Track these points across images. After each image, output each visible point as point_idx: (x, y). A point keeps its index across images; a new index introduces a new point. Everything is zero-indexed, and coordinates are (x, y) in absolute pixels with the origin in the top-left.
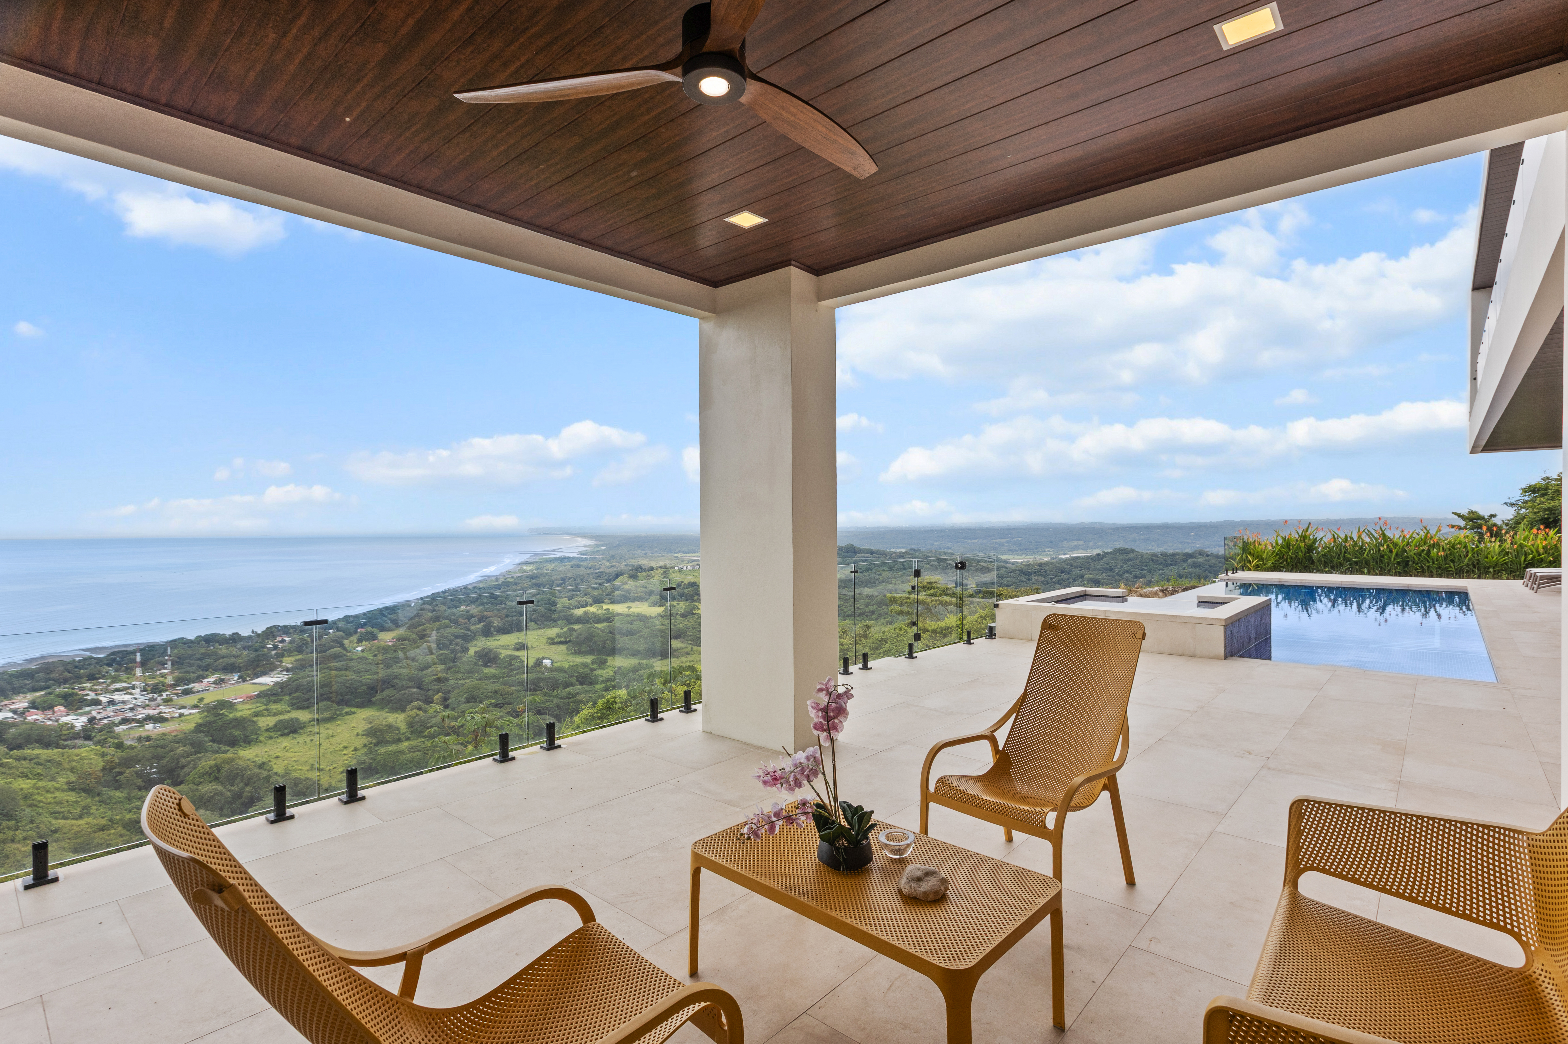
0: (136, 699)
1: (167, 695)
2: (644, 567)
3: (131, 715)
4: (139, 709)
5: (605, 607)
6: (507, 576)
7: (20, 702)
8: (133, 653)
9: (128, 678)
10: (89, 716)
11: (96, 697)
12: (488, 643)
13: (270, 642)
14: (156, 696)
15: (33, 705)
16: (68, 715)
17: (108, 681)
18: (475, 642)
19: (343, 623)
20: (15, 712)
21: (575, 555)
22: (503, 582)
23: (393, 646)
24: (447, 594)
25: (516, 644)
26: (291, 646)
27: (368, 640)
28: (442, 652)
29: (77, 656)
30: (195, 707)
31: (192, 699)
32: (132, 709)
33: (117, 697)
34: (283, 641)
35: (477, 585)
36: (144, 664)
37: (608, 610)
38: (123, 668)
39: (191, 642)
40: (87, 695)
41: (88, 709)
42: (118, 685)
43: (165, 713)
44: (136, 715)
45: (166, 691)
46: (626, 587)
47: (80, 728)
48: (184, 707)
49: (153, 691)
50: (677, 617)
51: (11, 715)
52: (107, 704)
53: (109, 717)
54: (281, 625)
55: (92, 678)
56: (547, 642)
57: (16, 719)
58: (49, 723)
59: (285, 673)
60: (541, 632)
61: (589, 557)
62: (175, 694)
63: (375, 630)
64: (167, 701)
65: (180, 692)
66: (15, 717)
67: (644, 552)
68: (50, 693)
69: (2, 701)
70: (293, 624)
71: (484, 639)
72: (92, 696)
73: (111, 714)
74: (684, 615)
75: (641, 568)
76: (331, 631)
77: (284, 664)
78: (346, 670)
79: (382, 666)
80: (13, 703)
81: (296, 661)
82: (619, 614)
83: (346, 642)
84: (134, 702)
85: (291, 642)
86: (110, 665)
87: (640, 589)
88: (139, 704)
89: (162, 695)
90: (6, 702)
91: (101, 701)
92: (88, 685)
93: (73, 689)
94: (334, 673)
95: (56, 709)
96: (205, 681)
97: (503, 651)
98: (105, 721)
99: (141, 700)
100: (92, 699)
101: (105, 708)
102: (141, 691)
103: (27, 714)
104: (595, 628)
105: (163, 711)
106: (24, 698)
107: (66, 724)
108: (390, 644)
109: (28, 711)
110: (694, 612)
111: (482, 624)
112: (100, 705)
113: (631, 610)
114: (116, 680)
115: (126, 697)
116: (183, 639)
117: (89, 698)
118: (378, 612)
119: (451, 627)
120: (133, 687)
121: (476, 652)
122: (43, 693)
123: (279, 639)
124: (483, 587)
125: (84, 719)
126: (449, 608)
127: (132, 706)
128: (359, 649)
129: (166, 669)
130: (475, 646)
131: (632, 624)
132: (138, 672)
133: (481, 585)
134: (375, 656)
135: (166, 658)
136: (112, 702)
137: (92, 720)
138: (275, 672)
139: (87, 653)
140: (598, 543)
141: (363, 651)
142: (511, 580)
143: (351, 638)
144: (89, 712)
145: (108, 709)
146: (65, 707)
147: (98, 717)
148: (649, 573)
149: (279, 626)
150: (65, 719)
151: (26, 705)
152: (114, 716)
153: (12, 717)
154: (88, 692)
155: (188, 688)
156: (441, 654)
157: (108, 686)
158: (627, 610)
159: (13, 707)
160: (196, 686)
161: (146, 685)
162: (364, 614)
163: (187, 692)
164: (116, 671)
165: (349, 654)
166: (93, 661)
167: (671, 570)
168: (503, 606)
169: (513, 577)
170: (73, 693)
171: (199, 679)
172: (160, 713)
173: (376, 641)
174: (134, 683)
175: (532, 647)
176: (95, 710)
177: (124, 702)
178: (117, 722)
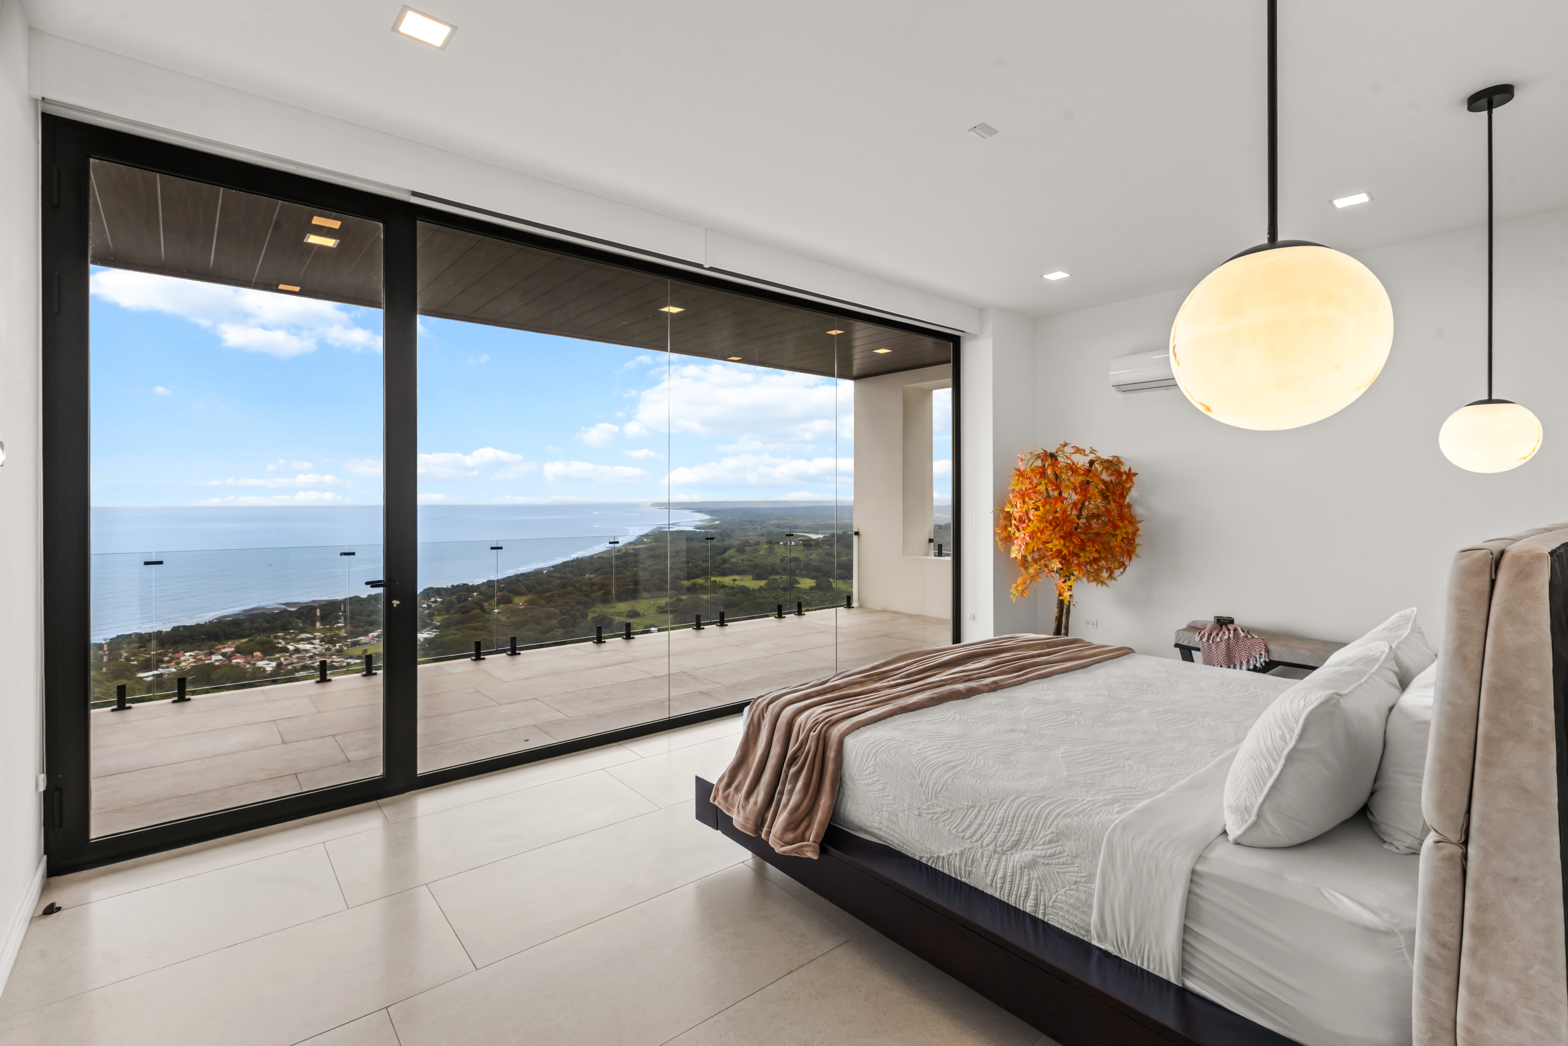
0: (315, 648)
1: (340, 646)
2: (751, 542)
3: (310, 662)
4: (317, 658)
5: (713, 579)
6: (628, 547)
7: (230, 647)
8: (315, 608)
9: (312, 629)
10: (278, 662)
11: (285, 646)
12: (605, 610)
13: (426, 602)
14: (331, 646)
15: (238, 650)
16: (262, 660)
17: (297, 632)
18: (594, 609)
19: (486, 587)
20: (224, 655)
21: (691, 529)
22: (624, 553)
23: (523, 609)
24: (575, 563)
25: (630, 611)
26: (441, 606)
27: (504, 603)
28: (563, 617)
29: (276, 609)
30: (359, 657)
31: (358, 651)
32: (311, 657)
33: (301, 646)
34: (436, 602)
35: (602, 555)
36: (324, 619)
37: (715, 582)
38: (309, 621)
39: (363, 599)
40: (280, 643)
41: (278, 656)
42: (304, 636)
43: (336, 662)
44: (313, 663)
45: (339, 642)
46: (734, 560)
47: (270, 672)
48: (351, 657)
49: (329, 642)
50: (779, 590)
51: (220, 657)
52: (293, 652)
53: (293, 663)
54: (435, 587)
55: (284, 628)
56: (657, 611)
57: (224, 661)
58: (248, 666)
59: (435, 630)
60: (652, 601)
61: (703, 531)
62: (347, 645)
63: (511, 595)
64: (339, 652)
65: (349, 643)
66: (224, 659)
67: (754, 527)
68: (251, 641)
69: (216, 646)
70: (445, 587)
71: (601, 606)
72: (282, 643)
73: (295, 661)
74: (785, 589)
75: (748, 542)
76: (475, 594)
77: (434, 622)
78: (482, 630)
79: (512, 628)
80: (224, 647)
81: (443, 620)
82: (724, 586)
83: (486, 604)
84: (314, 651)
85: (442, 603)
86: (299, 618)
87: (746, 563)
88: (317, 653)
89: (335, 646)
90: (219, 647)
91: (288, 649)
92: (281, 634)
93: (270, 637)
94: (472, 632)
95: (255, 654)
96: (371, 635)
97: (617, 618)
98: (290, 667)
99: (319, 650)
100: (281, 647)
101: (290, 656)
102: (321, 642)
103: (233, 657)
104: (701, 599)
105: (335, 660)
106: (233, 643)
107: (260, 668)
108: (522, 607)
109: (234, 655)
110: (795, 586)
111: (602, 592)
112: (288, 652)
113: (736, 582)
114: (303, 631)
115: (308, 647)
116: (357, 597)
117: (280, 646)
118: (515, 578)
119: (574, 594)
120: (314, 638)
121: (593, 618)
122: (246, 640)
123: (433, 599)
124: (607, 558)
125: (274, 664)
126: (575, 576)
127: (311, 654)
128: (496, 611)
129: (340, 623)
130: (594, 612)
131: (734, 596)
132: (318, 625)
133: (605, 556)
134: (508, 618)
135: (340, 613)
136: (297, 651)
137: (279, 665)
138: (426, 630)
139: (284, 607)
140: (713, 518)
141: (499, 613)
142: (632, 551)
143: (491, 601)
144: (279, 659)
145: (294, 656)
146: (262, 653)
147: (285, 663)
148: (754, 547)
149: (433, 588)
150: (260, 664)
151: (233, 649)
152: (297, 663)
153: (221, 660)
154: (280, 641)
155: (356, 641)
156: (563, 619)
157: (296, 635)
158: (732, 582)
159: (223, 651)
160: (363, 639)
161: (325, 636)
162: (504, 579)
163: (355, 644)
164: (304, 622)
165: (487, 616)
166: (287, 614)
167: (776, 546)
168: (621, 575)
169: (633, 549)
170: (268, 641)
171: (365, 633)
172: (332, 662)
173: (510, 605)
174: (315, 634)
175: (644, 615)
176: (283, 656)
177: (306, 651)
178: (298, 668)
